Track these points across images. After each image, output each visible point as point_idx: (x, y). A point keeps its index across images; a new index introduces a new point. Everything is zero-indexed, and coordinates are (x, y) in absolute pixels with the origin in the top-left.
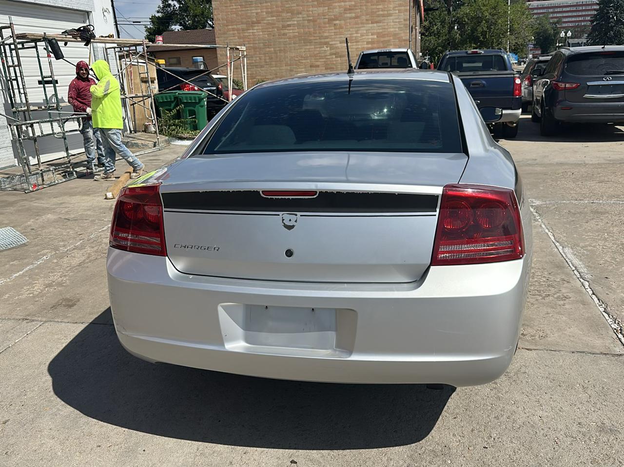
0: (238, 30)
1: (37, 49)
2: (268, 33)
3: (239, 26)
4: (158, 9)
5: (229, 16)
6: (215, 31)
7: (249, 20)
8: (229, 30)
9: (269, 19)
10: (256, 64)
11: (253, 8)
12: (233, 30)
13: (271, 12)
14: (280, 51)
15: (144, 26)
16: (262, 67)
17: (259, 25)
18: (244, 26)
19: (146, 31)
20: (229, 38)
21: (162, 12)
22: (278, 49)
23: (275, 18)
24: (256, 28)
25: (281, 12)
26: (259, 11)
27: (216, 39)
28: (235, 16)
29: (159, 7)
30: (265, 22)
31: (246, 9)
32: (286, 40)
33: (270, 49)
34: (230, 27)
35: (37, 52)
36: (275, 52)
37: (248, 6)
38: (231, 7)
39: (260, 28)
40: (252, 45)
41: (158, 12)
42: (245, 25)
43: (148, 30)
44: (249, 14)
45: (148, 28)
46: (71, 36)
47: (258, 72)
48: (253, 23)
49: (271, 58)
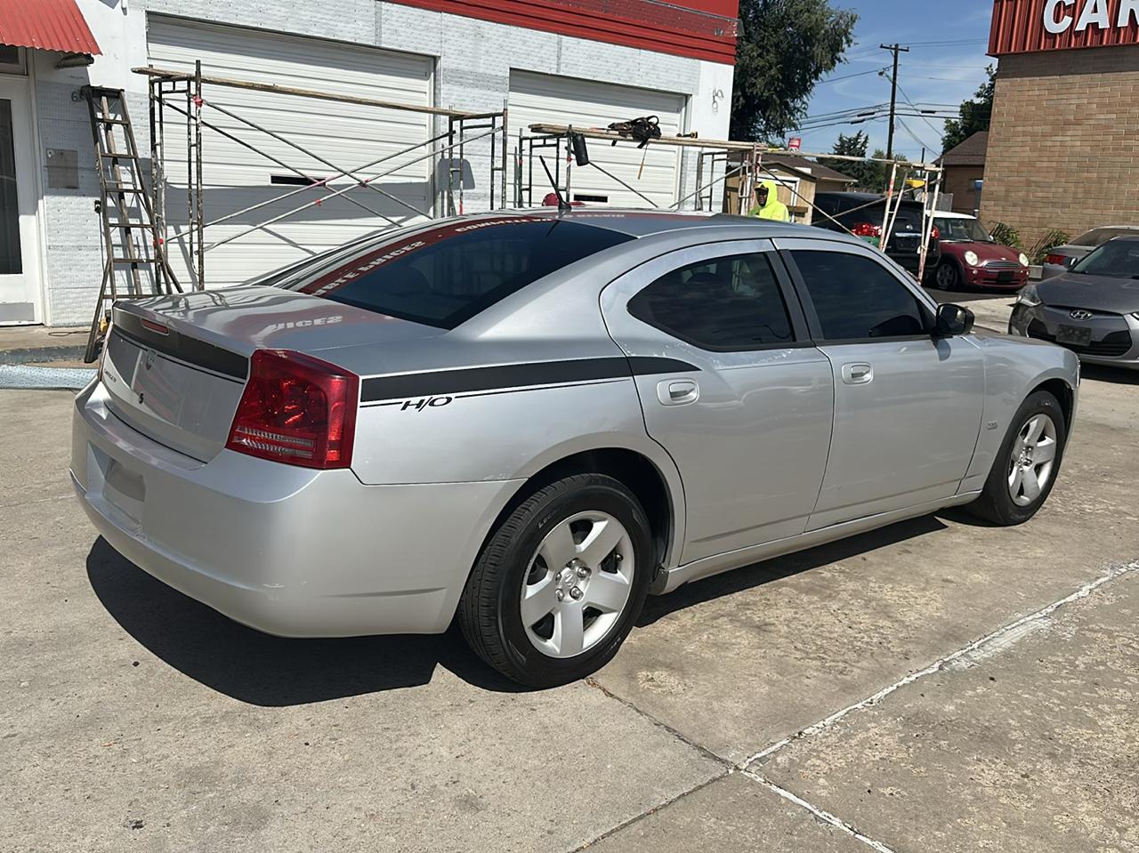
0: (1033, 135)
1: (558, 148)
2: (1093, 143)
3: (1038, 129)
4: (979, 90)
5: (1023, 109)
6: (990, 135)
7: (1061, 118)
8: (1015, 134)
9: (1102, 117)
10: (1056, 200)
11: (1073, 96)
12: (1025, 134)
13: (1110, 105)
14: (1110, 180)
15: (944, 120)
16: (1065, 206)
17: (1078, 127)
18: (1048, 129)
19: (946, 128)
20: (1012, 149)
21: (985, 97)
22: (1106, 175)
23: (1114, 116)
24: (1069, 133)
25: (1128, 105)
26: (1085, 101)
27: (989, 149)
28: (1033, 108)
29: (981, 87)
30: (1092, 122)
31: (1060, 97)
32: (1127, 159)
33: (1090, 175)
34: (1020, 129)
35: (558, 152)
36: (1100, 181)
37: (1064, 91)
38: (1030, 93)
39: (1080, 133)
40: (1054, 164)
41: (978, 95)
42: (1050, 127)
43: (951, 127)
44: (1061, 108)
45: (951, 124)
46: (617, 132)
47: (1054, 215)
48: (1068, 123)
49: (1087, 192)
